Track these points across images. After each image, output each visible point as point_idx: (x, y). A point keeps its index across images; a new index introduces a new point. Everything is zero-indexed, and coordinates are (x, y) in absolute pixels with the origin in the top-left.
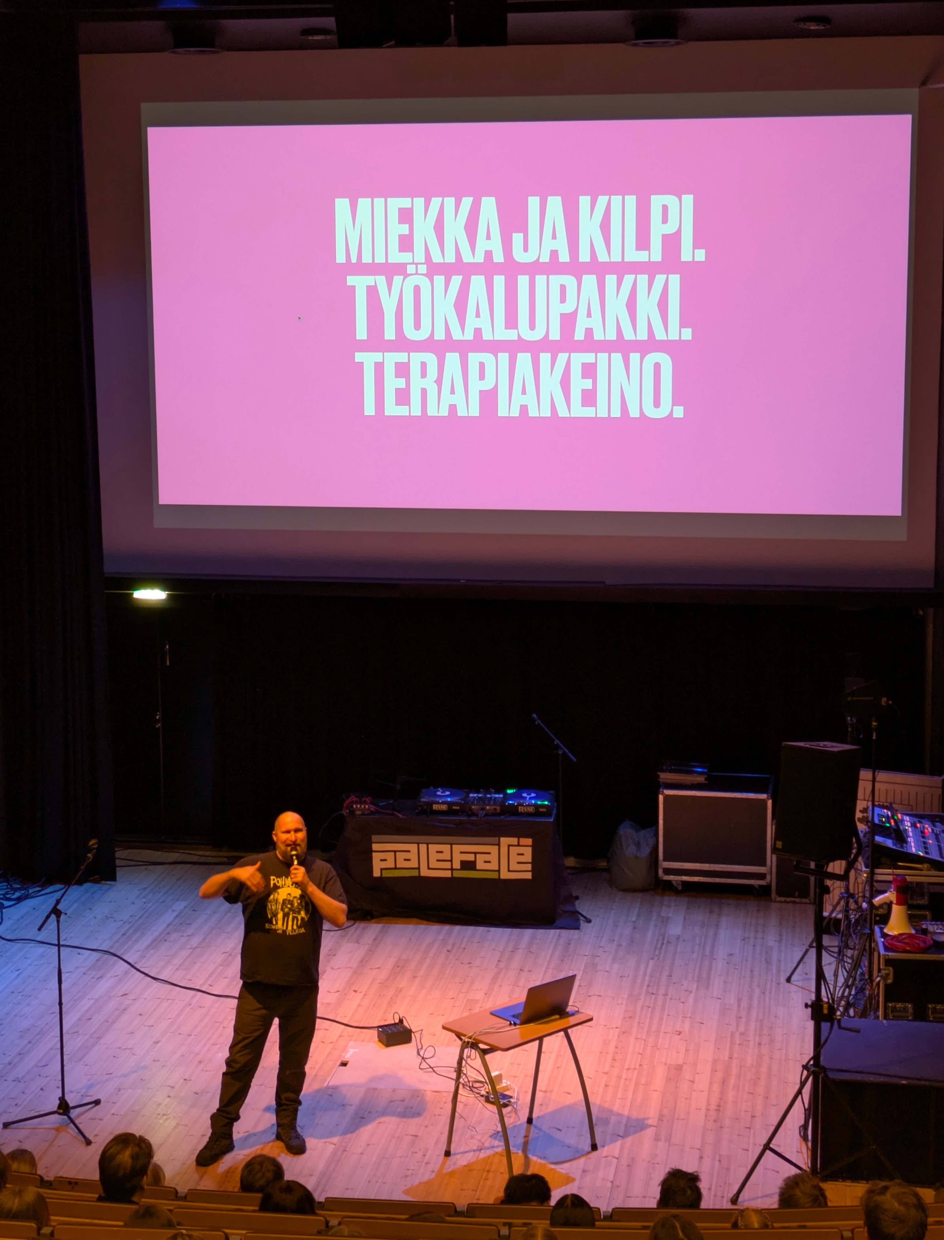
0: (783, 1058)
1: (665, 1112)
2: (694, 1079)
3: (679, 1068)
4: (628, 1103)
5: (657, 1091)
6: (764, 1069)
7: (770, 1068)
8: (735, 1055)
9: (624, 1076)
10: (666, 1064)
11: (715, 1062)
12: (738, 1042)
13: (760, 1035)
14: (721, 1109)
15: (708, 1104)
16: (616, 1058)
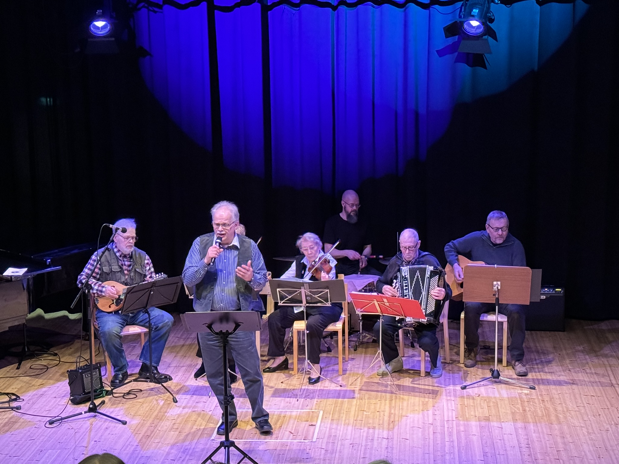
0: (565, 410)
1: (487, 450)
2: (502, 426)
3: (487, 419)
4: (456, 444)
5: (475, 435)
6: (553, 418)
7: (557, 417)
8: (527, 409)
9: (446, 426)
10: (476, 416)
11: (513, 413)
12: (526, 400)
13: (541, 395)
14: (530, 446)
15: (519, 443)
16: (436, 413)
